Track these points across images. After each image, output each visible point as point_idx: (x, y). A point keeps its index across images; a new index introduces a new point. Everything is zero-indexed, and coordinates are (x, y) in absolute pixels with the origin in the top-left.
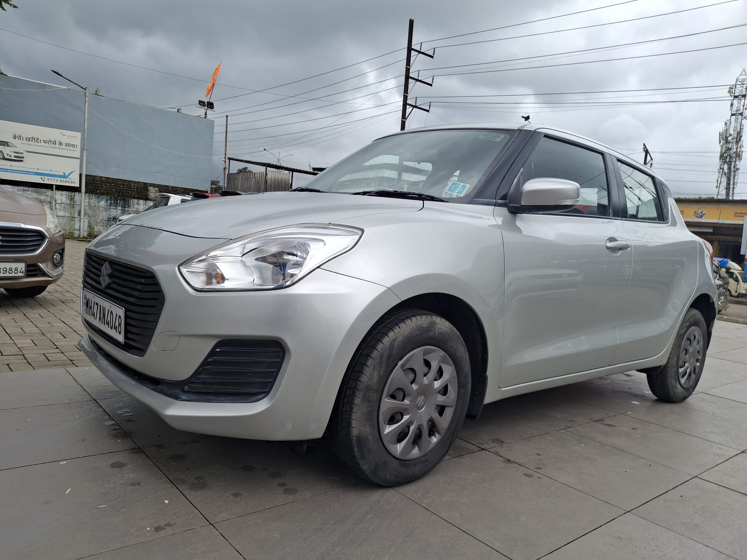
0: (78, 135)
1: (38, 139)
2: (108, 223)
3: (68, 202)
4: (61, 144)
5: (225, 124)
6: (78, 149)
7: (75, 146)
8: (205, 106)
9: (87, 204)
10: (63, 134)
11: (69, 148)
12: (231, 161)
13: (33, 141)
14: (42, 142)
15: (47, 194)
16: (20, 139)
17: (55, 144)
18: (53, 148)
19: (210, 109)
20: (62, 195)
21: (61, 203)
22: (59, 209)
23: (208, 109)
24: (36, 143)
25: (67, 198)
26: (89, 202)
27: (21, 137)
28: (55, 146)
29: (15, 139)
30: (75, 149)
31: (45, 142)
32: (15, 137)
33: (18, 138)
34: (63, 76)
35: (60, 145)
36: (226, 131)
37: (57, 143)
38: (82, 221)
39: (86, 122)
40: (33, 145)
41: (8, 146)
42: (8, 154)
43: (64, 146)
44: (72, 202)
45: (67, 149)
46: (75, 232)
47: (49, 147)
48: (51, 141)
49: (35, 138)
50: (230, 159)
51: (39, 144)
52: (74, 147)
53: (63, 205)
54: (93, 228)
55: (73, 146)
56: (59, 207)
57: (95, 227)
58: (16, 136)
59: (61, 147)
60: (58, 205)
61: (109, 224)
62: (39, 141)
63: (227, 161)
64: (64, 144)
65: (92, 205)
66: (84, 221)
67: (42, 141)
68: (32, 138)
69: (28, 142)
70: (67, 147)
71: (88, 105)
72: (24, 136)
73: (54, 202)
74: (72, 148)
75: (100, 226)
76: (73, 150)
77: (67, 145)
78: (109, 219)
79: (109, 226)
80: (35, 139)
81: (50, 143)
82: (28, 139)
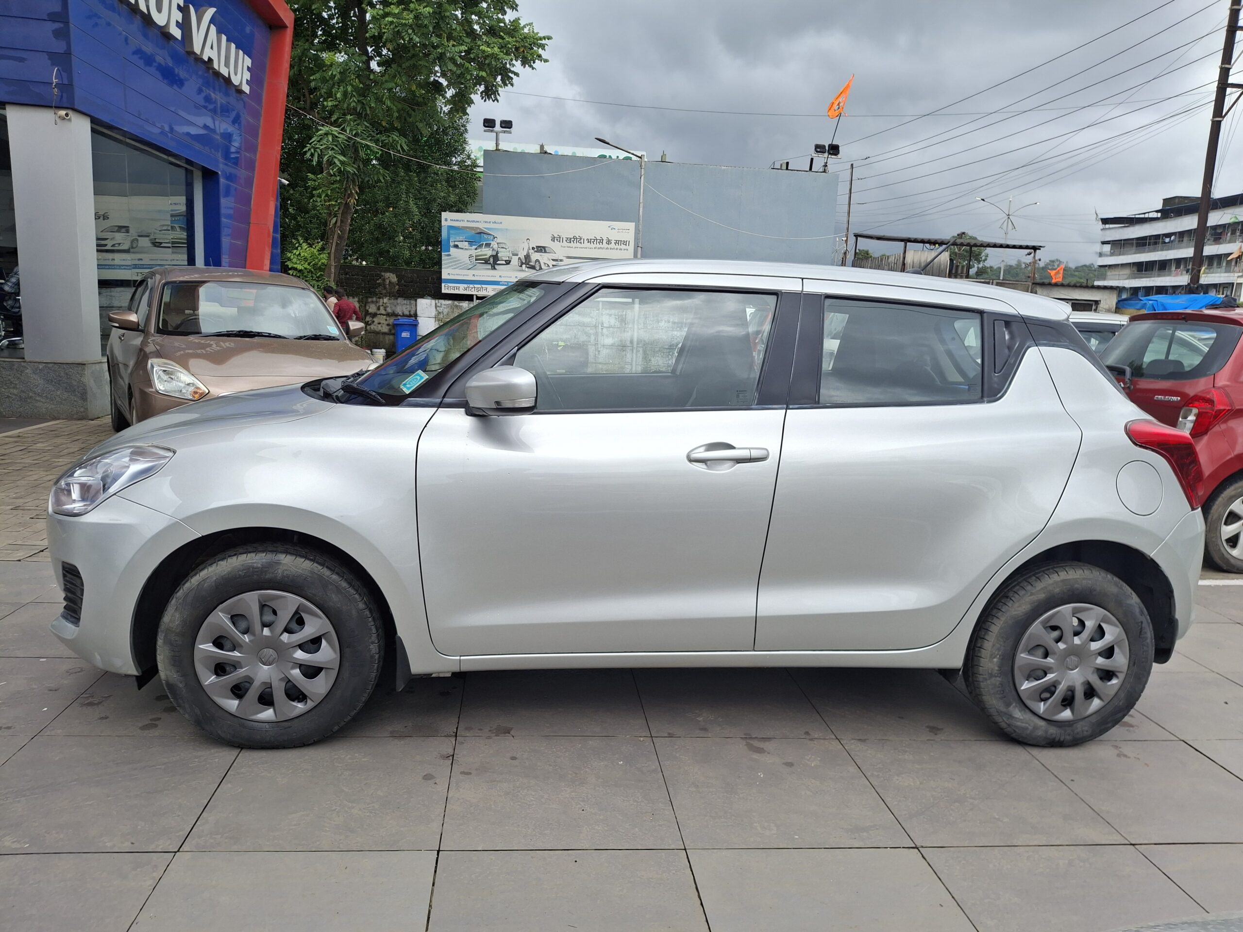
0: (631, 226)
1: (581, 239)
2: (669, 352)
3: (618, 324)
4: (609, 242)
5: (849, 179)
6: (631, 248)
7: (628, 242)
8: (825, 152)
9: (641, 326)
10: (611, 227)
11: (619, 247)
12: (859, 238)
13: (575, 242)
14: (586, 242)
15: (592, 315)
16: (560, 241)
17: (602, 243)
18: (599, 248)
19: (832, 157)
20: (611, 315)
21: (609, 327)
22: (607, 336)
23: (830, 156)
24: (578, 245)
25: (616, 318)
26: (644, 324)
27: (560, 238)
28: (602, 246)
29: (554, 241)
30: (627, 247)
31: (589, 241)
32: (553, 239)
33: (557, 240)
34: (610, 143)
35: (608, 244)
36: (851, 190)
37: (605, 242)
38: (635, 351)
39: (641, 205)
40: (575, 248)
41: (545, 252)
42: (545, 264)
43: (613, 245)
44: (624, 324)
45: (617, 249)
46: (626, 366)
47: (595, 248)
48: (597, 240)
49: (578, 237)
50: (857, 236)
51: (582, 245)
52: (626, 245)
53: (611, 329)
54: (650, 360)
55: (625, 243)
56: (607, 333)
57: (652, 359)
58: (554, 237)
59: (609, 246)
60: (605, 330)
61: (671, 354)
62: (582, 241)
63: (852, 239)
64: (613, 242)
65: (649, 328)
66: (638, 351)
67: (585, 240)
68: (574, 238)
69: (569, 245)
70: (617, 246)
71: (644, 180)
72: (564, 236)
73: (600, 326)
74: (623, 247)
75: (658, 357)
76: (624, 250)
77: (617, 242)
78: (670, 346)
79: (670, 357)
80: (577, 239)
81: (595, 243)
82: (569, 240)
